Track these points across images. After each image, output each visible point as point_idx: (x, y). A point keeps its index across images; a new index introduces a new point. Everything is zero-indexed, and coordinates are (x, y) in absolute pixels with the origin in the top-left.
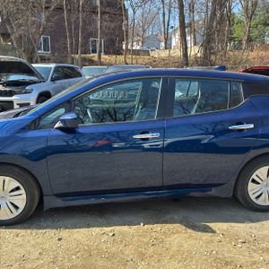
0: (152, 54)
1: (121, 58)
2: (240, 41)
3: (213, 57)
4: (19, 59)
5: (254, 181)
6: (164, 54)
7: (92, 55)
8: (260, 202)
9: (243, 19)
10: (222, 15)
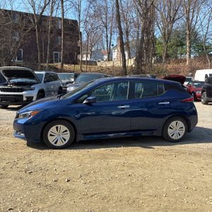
0: (99, 64)
1: (78, 67)
2: (161, 57)
3: (143, 68)
4: (27, 69)
5: (170, 128)
6: (109, 64)
7: (55, 64)
8: (173, 138)
9: (162, 41)
10: (148, 40)
